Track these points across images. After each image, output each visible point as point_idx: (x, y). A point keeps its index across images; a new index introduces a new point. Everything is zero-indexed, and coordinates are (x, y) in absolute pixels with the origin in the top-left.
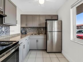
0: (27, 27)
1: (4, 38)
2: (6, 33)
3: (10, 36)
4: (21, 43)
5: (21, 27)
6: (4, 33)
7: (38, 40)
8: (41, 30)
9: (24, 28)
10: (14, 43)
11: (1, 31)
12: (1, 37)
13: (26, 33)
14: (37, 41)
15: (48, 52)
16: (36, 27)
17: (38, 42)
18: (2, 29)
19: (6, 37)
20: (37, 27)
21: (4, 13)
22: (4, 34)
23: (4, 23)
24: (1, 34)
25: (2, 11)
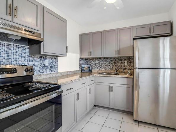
0: (93, 59)
1: (47, 77)
2: (52, 69)
3: (58, 75)
4: (71, 89)
5: (82, 59)
6: (47, 68)
7: (112, 87)
8: (123, 63)
9: (86, 59)
10: (52, 86)
11: (43, 65)
12: (43, 75)
13: (90, 70)
14: (111, 89)
15: (135, 121)
16: (111, 58)
17: (112, 91)
18: (44, 62)
19: (52, 76)
20: (114, 58)
21: (42, 37)
22: (48, 70)
23: (42, 53)
24: (44, 70)
25: (40, 32)
